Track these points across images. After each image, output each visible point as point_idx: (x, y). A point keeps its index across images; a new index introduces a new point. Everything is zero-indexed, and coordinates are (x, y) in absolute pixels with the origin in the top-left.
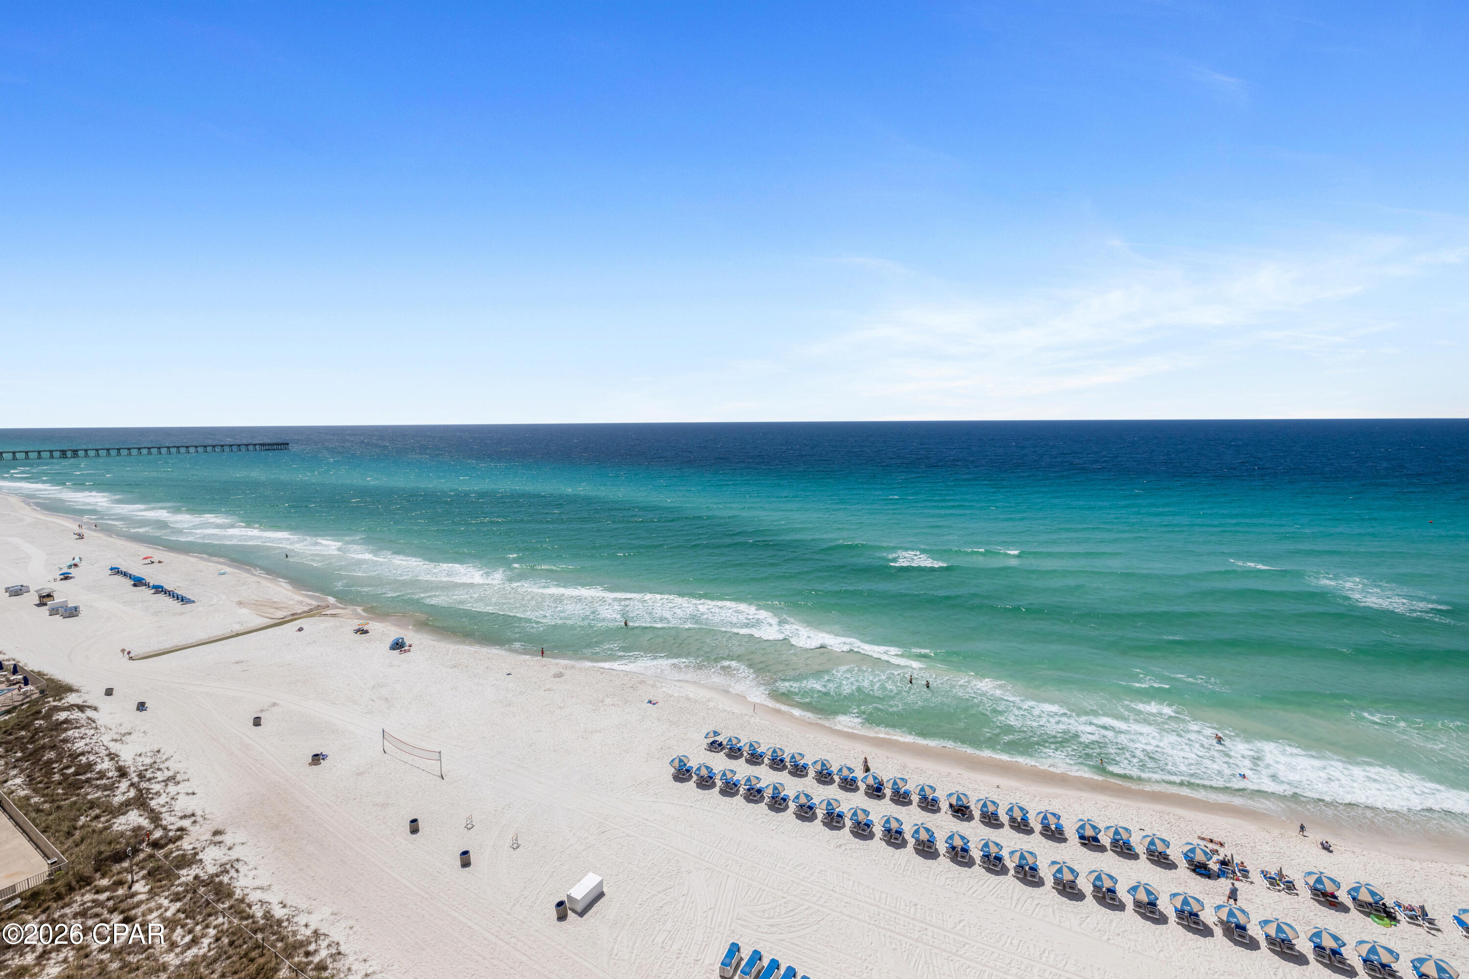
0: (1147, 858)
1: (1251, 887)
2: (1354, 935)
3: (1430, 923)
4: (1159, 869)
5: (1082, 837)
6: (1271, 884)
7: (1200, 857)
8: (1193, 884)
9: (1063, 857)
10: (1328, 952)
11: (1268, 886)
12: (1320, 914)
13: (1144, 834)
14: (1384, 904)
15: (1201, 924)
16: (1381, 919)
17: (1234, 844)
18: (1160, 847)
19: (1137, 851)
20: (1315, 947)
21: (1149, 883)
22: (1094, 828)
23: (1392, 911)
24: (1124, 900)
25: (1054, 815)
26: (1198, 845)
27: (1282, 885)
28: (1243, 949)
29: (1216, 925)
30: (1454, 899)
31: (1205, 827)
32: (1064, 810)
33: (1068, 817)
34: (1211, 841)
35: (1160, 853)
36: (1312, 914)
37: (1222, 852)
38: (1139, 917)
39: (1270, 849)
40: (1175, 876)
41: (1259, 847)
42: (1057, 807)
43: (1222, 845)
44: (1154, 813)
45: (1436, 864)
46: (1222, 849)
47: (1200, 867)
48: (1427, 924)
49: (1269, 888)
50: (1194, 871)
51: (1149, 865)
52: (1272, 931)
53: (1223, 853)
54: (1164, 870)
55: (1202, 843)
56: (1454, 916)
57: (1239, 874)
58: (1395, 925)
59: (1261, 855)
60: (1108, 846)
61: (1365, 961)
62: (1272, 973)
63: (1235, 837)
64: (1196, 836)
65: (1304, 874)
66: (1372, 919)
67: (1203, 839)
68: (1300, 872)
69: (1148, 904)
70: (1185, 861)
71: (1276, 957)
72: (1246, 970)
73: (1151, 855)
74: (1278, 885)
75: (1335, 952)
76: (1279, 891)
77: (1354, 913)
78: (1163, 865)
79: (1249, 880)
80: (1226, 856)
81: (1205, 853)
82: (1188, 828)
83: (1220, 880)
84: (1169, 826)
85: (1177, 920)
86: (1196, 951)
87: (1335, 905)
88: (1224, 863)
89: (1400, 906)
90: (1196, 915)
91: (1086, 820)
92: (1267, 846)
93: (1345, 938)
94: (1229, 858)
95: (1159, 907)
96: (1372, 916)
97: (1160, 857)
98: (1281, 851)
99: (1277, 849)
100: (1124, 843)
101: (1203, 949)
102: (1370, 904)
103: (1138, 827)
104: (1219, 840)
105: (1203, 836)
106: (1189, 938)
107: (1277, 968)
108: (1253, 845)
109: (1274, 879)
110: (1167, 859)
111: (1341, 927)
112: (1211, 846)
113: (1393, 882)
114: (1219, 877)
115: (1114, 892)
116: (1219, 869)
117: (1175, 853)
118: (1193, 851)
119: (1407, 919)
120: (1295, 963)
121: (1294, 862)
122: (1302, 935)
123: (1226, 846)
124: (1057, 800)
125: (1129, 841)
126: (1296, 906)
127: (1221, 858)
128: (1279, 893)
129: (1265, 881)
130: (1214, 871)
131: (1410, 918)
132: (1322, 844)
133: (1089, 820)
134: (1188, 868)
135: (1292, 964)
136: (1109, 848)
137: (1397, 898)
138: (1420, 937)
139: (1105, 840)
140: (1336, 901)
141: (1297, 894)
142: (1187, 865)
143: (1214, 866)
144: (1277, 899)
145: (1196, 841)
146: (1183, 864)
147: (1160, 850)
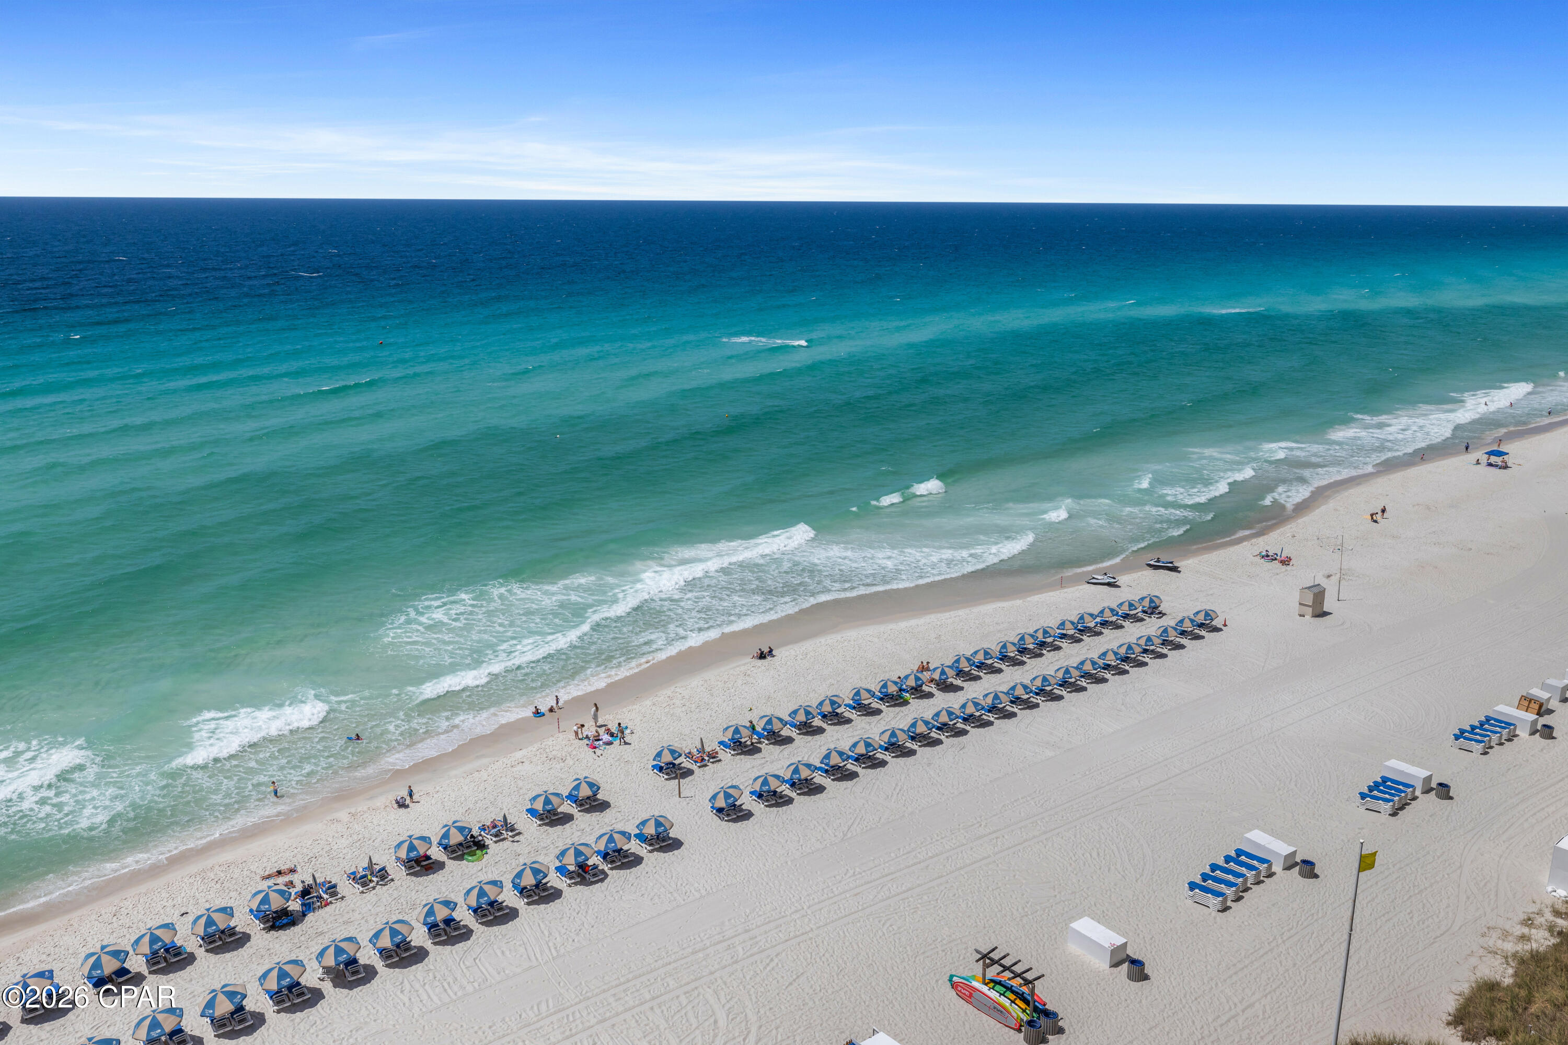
0: (207, 951)
1: (344, 903)
2: (457, 889)
3: (512, 831)
4: (228, 955)
5: (99, 983)
6: (364, 885)
7: (276, 903)
8: (277, 946)
9: (79, 1035)
10: (442, 925)
11: (361, 889)
12: (420, 888)
13: (190, 918)
14: (472, 836)
15: (306, 991)
16: (473, 854)
17: (306, 860)
18: (221, 922)
19: (189, 950)
20: (429, 930)
21: (227, 982)
22: (116, 954)
23: (480, 838)
24: (196, 1033)
25: (41, 975)
26: (269, 887)
27: (375, 879)
28: (360, 988)
29: (322, 980)
30: (521, 791)
31: (265, 860)
32: (50, 959)
33: (61, 965)
34: (279, 873)
35: (223, 932)
36: (414, 892)
37: (296, 878)
38: (227, 1041)
39: (348, 842)
40: (251, 951)
41: (336, 847)
42: (35, 962)
43: (293, 871)
44: (191, 880)
45: (498, 763)
46: (296, 876)
47: (279, 918)
48: (510, 834)
49: (362, 892)
50: (273, 928)
51: (213, 958)
52: (386, 942)
53: (301, 879)
54: (235, 952)
55: (270, 882)
56: (527, 810)
57: (325, 896)
58: (486, 853)
59: (341, 855)
60: (144, 970)
61: (475, 911)
62: (399, 993)
63: (305, 850)
64: (258, 878)
65: (393, 850)
66: (469, 861)
67: (269, 877)
68: (386, 851)
69: (232, 1014)
70: (257, 922)
71: (397, 970)
72: (372, 1010)
73: (210, 943)
74: (371, 881)
75: (448, 921)
76: (374, 888)
77: (451, 864)
78: (233, 946)
79: (339, 896)
80: (303, 882)
81: (281, 893)
82: (245, 873)
83: (307, 918)
84: (218, 886)
85: (276, 1008)
86: (312, 1031)
87: (431, 868)
88: (305, 892)
89: (484, 830)
90: (298, 984)
91: (99, 951)
92: (343, 841)
93: (452, 897)
94: (309, 881)
95: (247, 1008)
96: (466, 857)
97: (223, 937)
98: (360, 836)
99: (355, 837)
100: (167, 950)
101: (318, 1022)
102: (461, 844)
103: (177, 913)
104: (287, 867)
105: (267, 873)
106: (298, 1020)
107: (402, 983)
108: (328, 848)
109: (365, 876)
110: (234, 934)
111: (444, 889)
112: (281, 880)
113: (471, 806)
114: (304, 915)
115: (180, 1031)
116: (303, 905)
117: (243, 921)
118: (265, 900)
119: (494, 839)
120: (416, 963)
121: (377, 843)
122: (414, 923)
123: (299, 869)
124: (30, 951)
125: (173, 941)
126: (395, 894)
127: (299, 887)
128: (374, 892)
129: (356, 886)
130: (297, 911)
131: (496, 836)
132: (397, 802)
133: (103, 948)
134: (264, 929)
135: (414, 967)
136: (146, 973)
137: (479, 822)
138: (509, 851)
139: (137, 964)
140: (430, 861)
141: (392, 880)
142: (262, 926)
143: (295, 905)
144: (375, 899)
145: (264, 885)
146: (255, 928)
147: (222, 927)
